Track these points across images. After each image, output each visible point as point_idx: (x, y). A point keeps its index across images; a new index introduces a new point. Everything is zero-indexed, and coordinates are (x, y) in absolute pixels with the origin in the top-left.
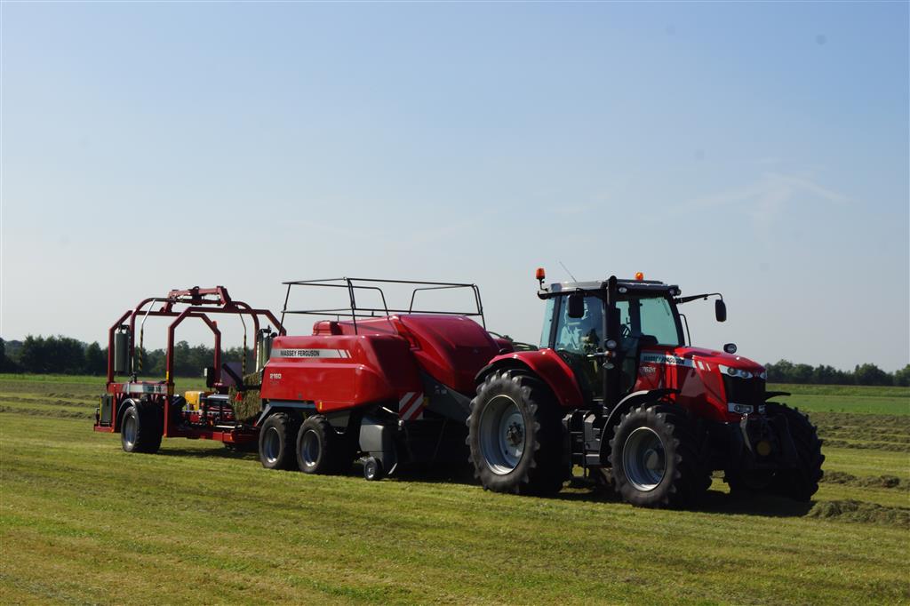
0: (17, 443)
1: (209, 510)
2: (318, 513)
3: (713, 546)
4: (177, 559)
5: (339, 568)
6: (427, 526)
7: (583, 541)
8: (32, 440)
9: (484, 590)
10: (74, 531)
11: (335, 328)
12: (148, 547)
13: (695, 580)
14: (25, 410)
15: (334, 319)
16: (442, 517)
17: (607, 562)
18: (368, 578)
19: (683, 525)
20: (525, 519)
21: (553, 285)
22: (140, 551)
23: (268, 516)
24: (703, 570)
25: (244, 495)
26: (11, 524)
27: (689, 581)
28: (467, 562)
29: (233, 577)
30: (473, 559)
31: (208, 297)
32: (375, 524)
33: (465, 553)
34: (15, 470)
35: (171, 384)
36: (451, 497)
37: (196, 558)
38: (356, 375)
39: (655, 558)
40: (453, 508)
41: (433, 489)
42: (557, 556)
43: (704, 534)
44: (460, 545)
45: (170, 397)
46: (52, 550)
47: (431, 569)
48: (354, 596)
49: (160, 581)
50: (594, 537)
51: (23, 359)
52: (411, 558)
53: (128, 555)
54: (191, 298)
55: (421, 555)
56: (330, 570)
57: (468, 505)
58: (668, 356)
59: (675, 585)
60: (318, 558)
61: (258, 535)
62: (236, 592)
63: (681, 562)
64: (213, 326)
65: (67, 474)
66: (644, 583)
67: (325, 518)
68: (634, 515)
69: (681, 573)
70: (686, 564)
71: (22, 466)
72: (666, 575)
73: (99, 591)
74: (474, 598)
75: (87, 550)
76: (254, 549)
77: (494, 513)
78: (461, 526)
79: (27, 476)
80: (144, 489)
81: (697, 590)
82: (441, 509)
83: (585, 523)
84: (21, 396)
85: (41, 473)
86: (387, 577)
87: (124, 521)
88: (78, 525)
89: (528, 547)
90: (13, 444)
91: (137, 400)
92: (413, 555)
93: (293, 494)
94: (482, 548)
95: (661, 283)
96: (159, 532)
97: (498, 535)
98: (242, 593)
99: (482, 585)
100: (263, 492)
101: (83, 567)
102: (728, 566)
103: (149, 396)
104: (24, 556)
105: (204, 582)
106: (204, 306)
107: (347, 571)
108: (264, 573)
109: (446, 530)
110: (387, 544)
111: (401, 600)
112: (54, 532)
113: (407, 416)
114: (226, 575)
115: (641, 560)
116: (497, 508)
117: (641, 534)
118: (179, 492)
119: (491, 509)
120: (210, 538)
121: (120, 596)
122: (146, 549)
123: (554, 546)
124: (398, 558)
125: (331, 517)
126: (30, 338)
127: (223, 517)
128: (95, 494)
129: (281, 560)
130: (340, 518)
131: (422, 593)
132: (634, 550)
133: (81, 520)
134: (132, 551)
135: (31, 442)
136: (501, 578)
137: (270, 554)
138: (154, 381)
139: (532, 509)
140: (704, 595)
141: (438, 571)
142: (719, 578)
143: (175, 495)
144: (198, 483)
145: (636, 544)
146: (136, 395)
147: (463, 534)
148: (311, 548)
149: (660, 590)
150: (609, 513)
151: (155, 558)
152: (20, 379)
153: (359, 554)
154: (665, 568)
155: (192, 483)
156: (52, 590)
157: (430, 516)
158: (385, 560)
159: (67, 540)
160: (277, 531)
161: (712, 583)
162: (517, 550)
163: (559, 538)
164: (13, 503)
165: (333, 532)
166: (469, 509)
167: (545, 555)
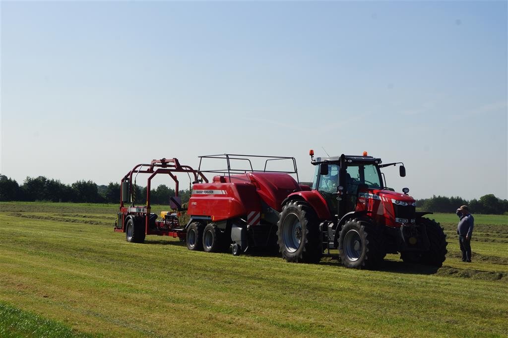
0: (105, 242)
1: (212, 279)
2: (272, 282)
3: (496, 303)
4: (194, 306)
5: (284, 313)
6: (332, 290)
7: (421, 299)
8: (113, 240)
9: (366, 326)
10: (138, 290)
11: (223, 179)
12: (178, 300)
13: (486, 322)
14: (109, 224)
15: (222, 175)
16: (341, 284)
17: (435, 311)
18: (301, 318)
19: (478, 291)
20: (388, 286)
21: (318, 158)
22: (174, 302)
23: (244, 283)
24: (490, 316)
25: (230, 271)
26: (103, 286)
27: (483, 322)
28: (356, 310)
29: (225, 317)
30: (359, 308)
31: (170, 164)
32: (304, 288)
33: (355, 305)
34: (104, 256)
35: (149, 208)
36: (346, 273)
37: (204, 306)
38: (229, 203)
39: (462, 309)
40: (346, 279)
41: (335, 269)
42: (407, 307)
43: (491, 295)
44: (352, 300)
45: (148, 214)
46: (126, 301)
47: (335, 314)
48: (293, 329)
49: (185, 318)
50: (427, 297)
51: (107, 196)
52: (324, 308)
53: (167, 304)
54: (161, 164)
55: (330, 306)
56: (279, 313)
57: (355, 278)
58: (370, 194)
59: (474, 325)
60: (272, 307)
61: (238, 294)
62: (227, 325)
63: (477, 311)
64: (175, 178)
65: (133, 259)
66: (457, 323)
67: (275, 285)
68: (450, 284)
69: (478, 318)
70: (481, 313)
71: (108, 254)
72: (469, 319)
73: (152, 324)
74: (360, 330)
75: (145, 301)
76: (237, 301)
77: (370, 283)
78: (352, 290)
79: (111, 260)
80: (175, 268)
81: (487, 327)
82: (341, 280)
83: (422, 289)
84: (107, 216)
85: (119, 258)
86: (311, 318)
87: (165, 285)
88: (140, 287)
89: (390, 302)
90: (103, 242)
91: (134, 216)
92: (325, 306)
93: (257, 271)
94: (364, 303)
95: (372, 157)
96: (184, 291)
97: (372, 295)
98: (230, 326)
99: (365, 323)
100: (241, 270)
101: (143, 310)
102: (505, 314)
103: (139, 213)
104: (110, 304)
105: (210, 319)
106: (168, 168)
107: (289, 314)
108: (242, 315)
109: (343, 292)
110: (310, 300)
111: (319, 331)
112: (127, 291)
113: (252, 223)
114: (221, 316)
115: (455, 310)
116: (372, 280)
117: (454, 295)
118: (194, 269)
119: (368, 281)
120: (212, 295)
121: (163, 326)
122: (178, 301)
123: (405, 302)
124: (317, 307)
125: (279, 284)
126: (111, 184)
127: (219, 283)
128: (148, 270)
129: (252, 308)
130: (285, 285)
131: (331, 327)
132: (451, 304)
133: (141, 284)
134: (169, 302)
135: (113, 241)
136: (375, 319)
137: (245, 304)
138: (142, 206)
139: (392, 281)
140: (491, 331)
141: (340, 315)
142: (500, 321)
143: (192, 271)
144: (205, 265)
145: (451, 301)
146: (132, 213)
147: (353, 295)
148: (268, 301)
149: (466, 327)
150: (436, 283)
151: (182, 306)
152: (106, 206)
153: (295, 305)
154: (469, 315)
155: (202, 265)
156: (126, 323)
157: (334, 284)
158: (310, 309)
159: (134, 295)
160: (249, 292)
161: (495, 324)
162: (384, 304)
163: (408, 297)
164: (104, 275)
165: (280, 292)
166: (357, 280)
167: (400, 306)
